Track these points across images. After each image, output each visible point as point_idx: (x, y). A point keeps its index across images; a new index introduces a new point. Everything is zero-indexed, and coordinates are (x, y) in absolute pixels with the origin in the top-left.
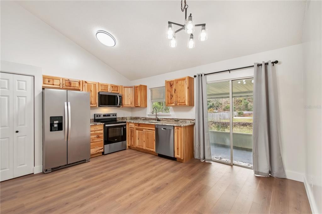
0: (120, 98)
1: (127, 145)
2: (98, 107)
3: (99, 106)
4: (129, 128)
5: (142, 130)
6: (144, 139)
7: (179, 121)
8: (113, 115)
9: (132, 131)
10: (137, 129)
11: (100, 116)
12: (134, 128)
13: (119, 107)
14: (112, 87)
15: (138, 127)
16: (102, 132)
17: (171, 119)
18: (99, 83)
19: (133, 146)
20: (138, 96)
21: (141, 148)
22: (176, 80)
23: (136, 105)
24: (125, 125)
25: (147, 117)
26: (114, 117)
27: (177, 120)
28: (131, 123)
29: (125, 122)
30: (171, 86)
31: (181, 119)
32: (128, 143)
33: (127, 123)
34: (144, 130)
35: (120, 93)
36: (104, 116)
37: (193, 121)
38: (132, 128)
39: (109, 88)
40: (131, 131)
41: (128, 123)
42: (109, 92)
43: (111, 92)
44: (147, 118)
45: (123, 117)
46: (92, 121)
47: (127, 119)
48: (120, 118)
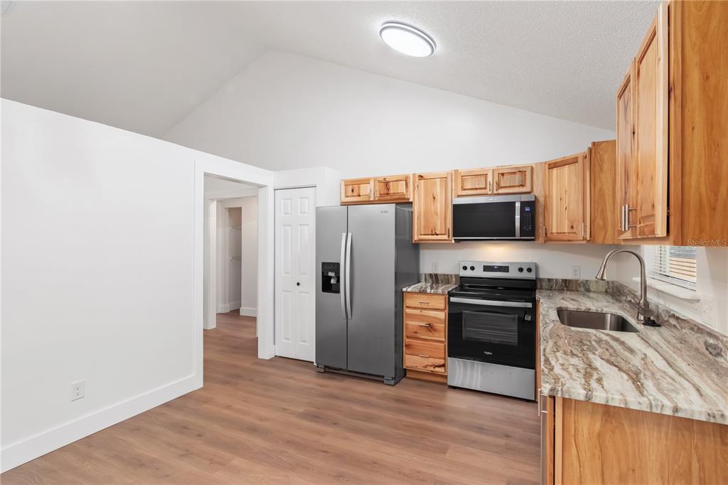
0: (528, 209)
2: (453, 242)
7: (720, 353)
8: (521, 270)
11: (472, 268)
16: (442, 315)
24: (531, 311)
33: (538, 305)
36: (487, 268)
39: (490, 179)
42: (490, 192)
45: (570, 281)
46: (454, 280)
47: (588, 290)
48: (556, 280)
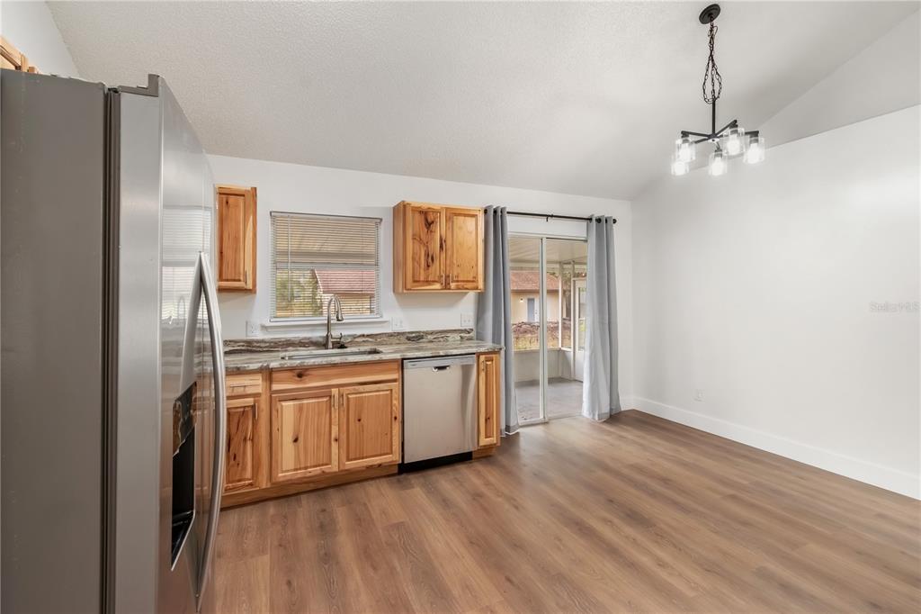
5: (321, 393)
7: (422, 338)
17: (391, 335)
22: (447, 209)
23: (223, 284)
27: (415, 338)
28: (236, 373)
30: (429, 224)
31: (432, 333)
34: (335, 390)
37: (469, 333)
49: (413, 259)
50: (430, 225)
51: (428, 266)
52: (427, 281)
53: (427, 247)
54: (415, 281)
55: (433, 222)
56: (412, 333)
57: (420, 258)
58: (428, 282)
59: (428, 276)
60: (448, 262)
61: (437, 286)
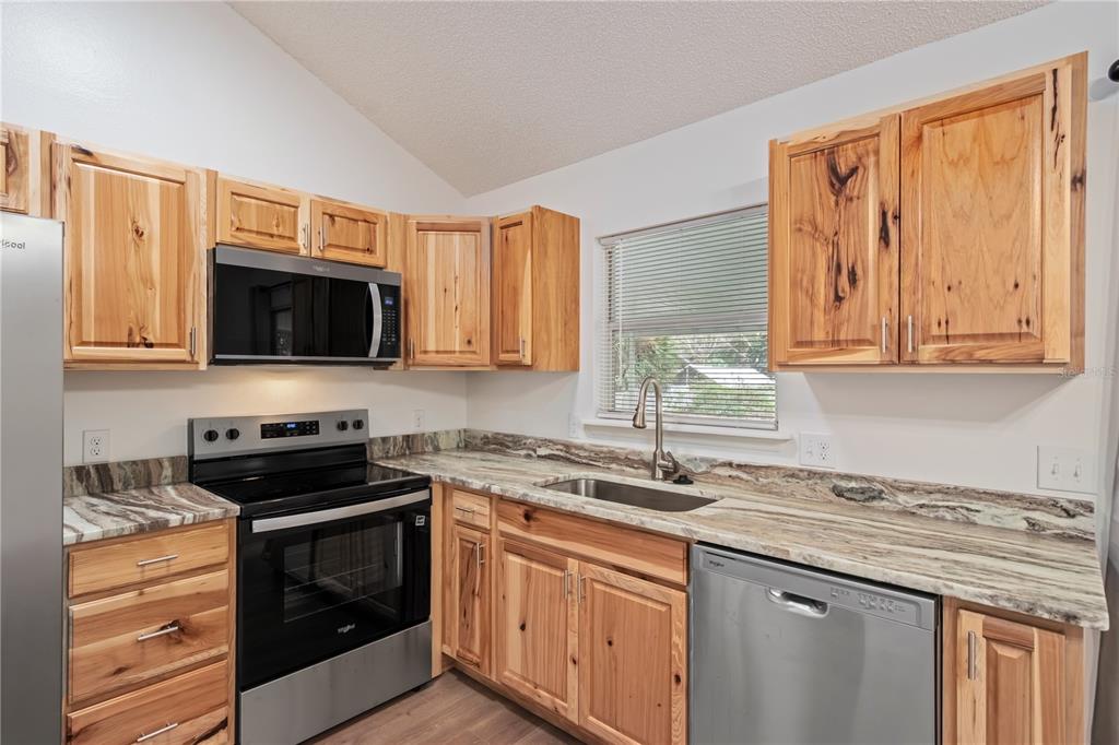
0: (389, 302)
1: (437, 647)
2: (203, 366)
3: (213, 362)
4: (450, 523)
5: (555, 559)
6: (573, 640)
7: (879, 496)
8: (343, 426)
9: (471, 556)
10: (513, 546)
11: (233, 434)
12: (487, 531)
13: (384, 366)
14: (332, 217)
15: (527, 528)
16: (223, 580)
17: (792, 475)
18: (213, 176)
19: (478, 665)
20: (516, 291)
21: (547, 704)
22: (904, 119)
23: (504, 357)
24: (424, 508)
25: (581, 438)
26: (350, 437)
27: (859, 492)
28: (463, 488)
29: (424, 483)
30: (839, 181)
31: (909, 490)
32: (442, 633)
33: (437, 490)
34: (572, 564)
35: (394, 267)
37: (1068, 512)
38: (478, 534)
39: (303, 219)
40: (463, 549)
41: (444, 485)
42: (303, 252)
43: (316, 253)
44: (581, 448)
45: (414, 436)
46: (168, 472)
47: (437, 450)
48: (395, 438)
49: (795, 284)
50: (843, 181)
51: (838, 299)
52: (836, 342)
53: (836, 245)
54: (799, 344)
55: (854, 171)
56: (850, 478)
57: (813, 280)
58: (836, 344)
59: (836, 328)
60: (907, 280)
61: (869, 355)
